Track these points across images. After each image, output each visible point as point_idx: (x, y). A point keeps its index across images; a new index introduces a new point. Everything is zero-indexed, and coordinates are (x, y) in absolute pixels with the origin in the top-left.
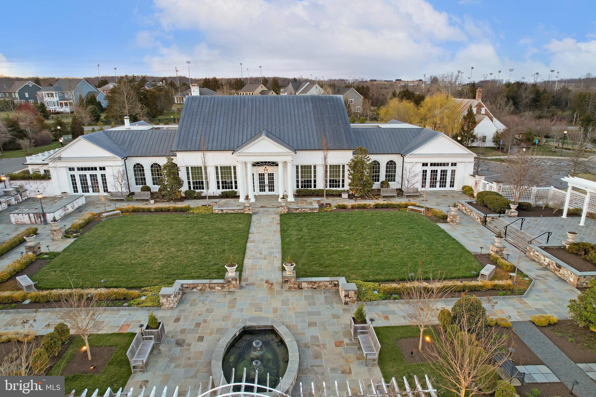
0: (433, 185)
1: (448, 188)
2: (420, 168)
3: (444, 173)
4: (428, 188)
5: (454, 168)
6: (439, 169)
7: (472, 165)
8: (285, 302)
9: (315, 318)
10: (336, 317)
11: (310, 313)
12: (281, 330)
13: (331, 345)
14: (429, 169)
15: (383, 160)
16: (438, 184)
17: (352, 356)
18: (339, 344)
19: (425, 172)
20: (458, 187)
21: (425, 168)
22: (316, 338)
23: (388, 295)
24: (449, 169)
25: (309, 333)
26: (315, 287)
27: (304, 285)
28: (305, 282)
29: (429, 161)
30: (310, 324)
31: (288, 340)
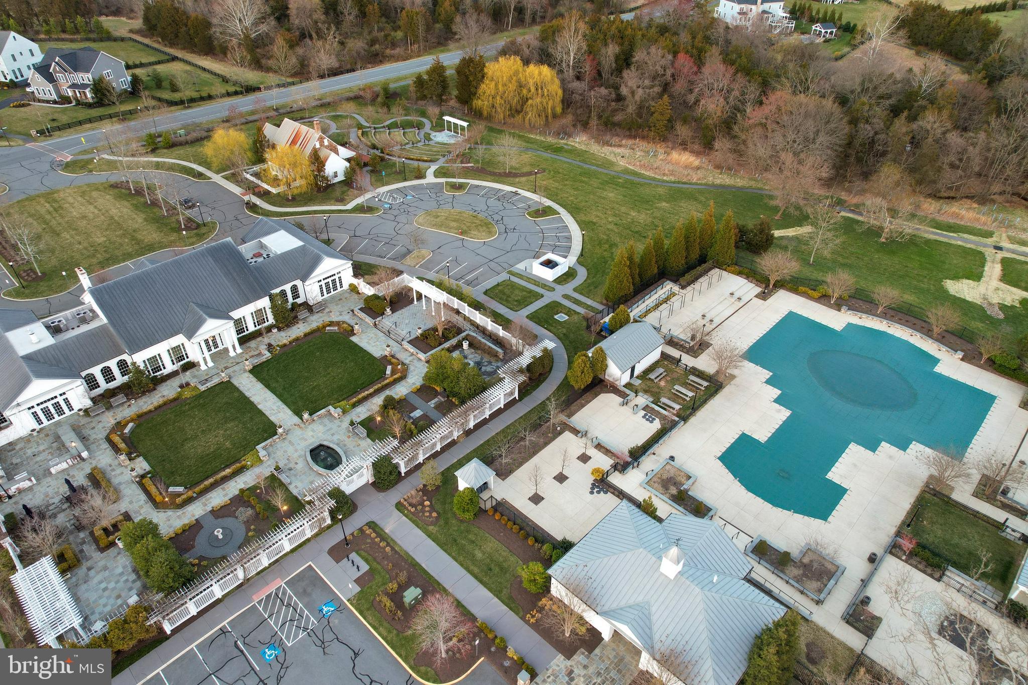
0: (329, 292)
1: (339, 290)
2: (318, 285)
3: (334, 281)
4: (326, 296)
5: (339, 275)
6: (329, 280)
7: (351, 270)
8: (313, 431)
9: (332, 431)
10: (339, 426)
11: (328, 430)
12: (325, 443)
13: (346, 439)
14: (323, 283)
15: (287, 288)
16: (332, 290)
17: (356, 439)
18: (349, 437)
19: (321, 286)
20: (346, 286)
21: (320, 283)
22: (339, 439)
23: (354, 406)
24: (336, 277)
25: (335, 438)
26: (320, 417)
27: (315, 418)
28: (315, 416)
29: (321, 278)
30: (333, 435)
31: (331, 446)
